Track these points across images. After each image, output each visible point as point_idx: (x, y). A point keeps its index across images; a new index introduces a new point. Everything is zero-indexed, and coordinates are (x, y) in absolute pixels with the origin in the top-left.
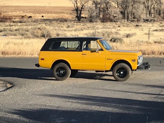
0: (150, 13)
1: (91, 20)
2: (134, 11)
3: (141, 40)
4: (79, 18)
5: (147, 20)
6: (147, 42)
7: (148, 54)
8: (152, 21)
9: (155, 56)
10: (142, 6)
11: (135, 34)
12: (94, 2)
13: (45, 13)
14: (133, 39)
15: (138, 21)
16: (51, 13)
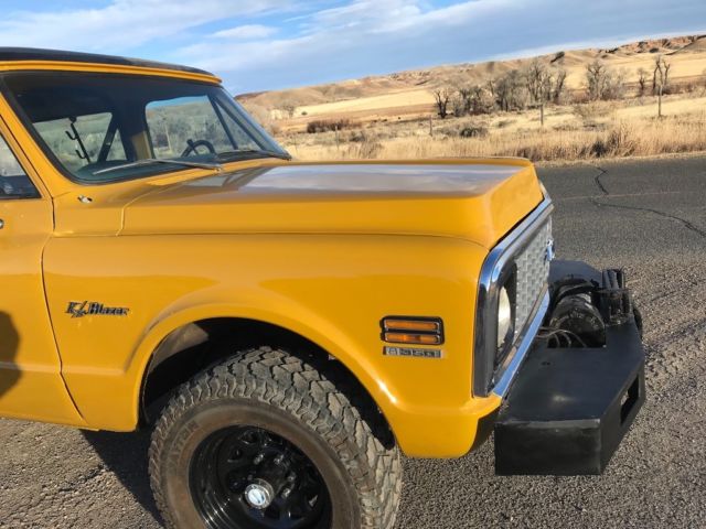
0: (536, 99)
1: (457, 114)
2: (515, 96)
3: (525, 128)
4: (443, 115)
5: (533, 107)
6: (538, 131)
7: (547, 159)
8: (540, 107)
9: (568, 162)
10: (525, 90)
11: (514, 122)
12: (461, 92)
13: (403, 113)
14: (510, 129)
15: (521, 109)
16: (411, 112)
